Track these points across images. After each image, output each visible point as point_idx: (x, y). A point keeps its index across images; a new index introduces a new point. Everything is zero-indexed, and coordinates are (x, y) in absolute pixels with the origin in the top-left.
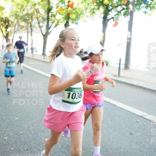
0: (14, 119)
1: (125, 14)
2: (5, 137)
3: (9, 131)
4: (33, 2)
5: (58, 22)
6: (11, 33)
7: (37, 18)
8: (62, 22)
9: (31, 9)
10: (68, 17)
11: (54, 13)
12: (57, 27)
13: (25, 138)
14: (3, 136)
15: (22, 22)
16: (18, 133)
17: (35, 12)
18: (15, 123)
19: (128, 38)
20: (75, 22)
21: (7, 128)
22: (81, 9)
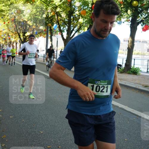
4: (54, 5)
9: (51, 12)
10: (91, 21)
12: (80, 31)
17: (56, 15)
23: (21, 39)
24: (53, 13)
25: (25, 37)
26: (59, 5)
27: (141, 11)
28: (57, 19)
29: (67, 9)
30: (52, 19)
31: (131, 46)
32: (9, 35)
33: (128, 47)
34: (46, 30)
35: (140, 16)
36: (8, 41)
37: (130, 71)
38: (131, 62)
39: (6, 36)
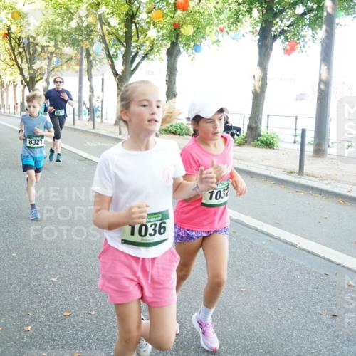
0: (49, 280)
1: (315, 23)
2: (28, 325)
3: (36, 309)
5: (152, 46)
6: (43, 75)
7: (103, 39)
8: (161, 46)
9: (87, 16)
10: (176, 31)
11: (144, 24)
12: (151, 57)
13: (74, 327)
14: (23, 322)
15: (67, 46)
16: (57, 315)
17: (98, 22)
18: (50, 290)
19: (321, 81)
20: (192, 44)
21: (33, 302)
22: (206, 13)
23: (24, 76)
24: (93, 19)
25: (32, 72)
27: (281, 11)
28: (101, 31)
29: (122, 8)
30: (91, 31)
31: (260, 88)
33: (253, 88)
34: (79, 56)
35: (277, 22)
37: (259, 140)
38: (260, 120)
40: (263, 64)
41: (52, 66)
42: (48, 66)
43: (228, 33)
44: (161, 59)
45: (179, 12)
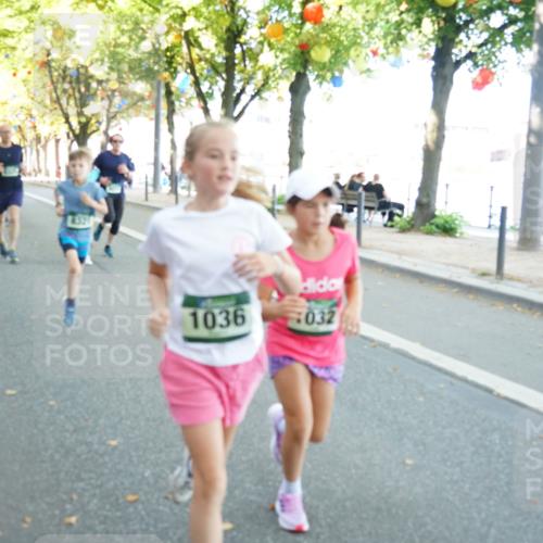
0: (104, 444)
1: (519, 41)
2: (71, 515)
3: (84, 490)
4: (177, 7)
5: (266, 79)
6: (99, 123)
7: (191, 66)
8: (280, 77)
9: (167, 33)
10: (302, 59)
11: (253, 45)
12: (264, 95)
13: (142, 519)
14: (63, 511)
15: (137, 80)
16: (117, 499)
17: (184, 42)
18: (107, 459)
19: (531, 131)
20: (329, 75)
21: (80, 479)
22: (350, 27)
23: (70, 127)
24: (176, 37)
25: (83, 120)
26: (194, 9)
27: (467, 23)
28: (188, 56)
29: (221, 20)
30: (173, 57)
31: (434, 142)
32: (31, 116)
33: (423, 143)
34: (154, 94)
35: (461, 41)
36: (30, 135)
37: (432, 224)
38: (434, 192)
39: (22, 117)
40: (439, 105)
41: (113, 110)
42: (108, 110)
43: (384, 58)
44: (280, 98)
45: (308, 26)
